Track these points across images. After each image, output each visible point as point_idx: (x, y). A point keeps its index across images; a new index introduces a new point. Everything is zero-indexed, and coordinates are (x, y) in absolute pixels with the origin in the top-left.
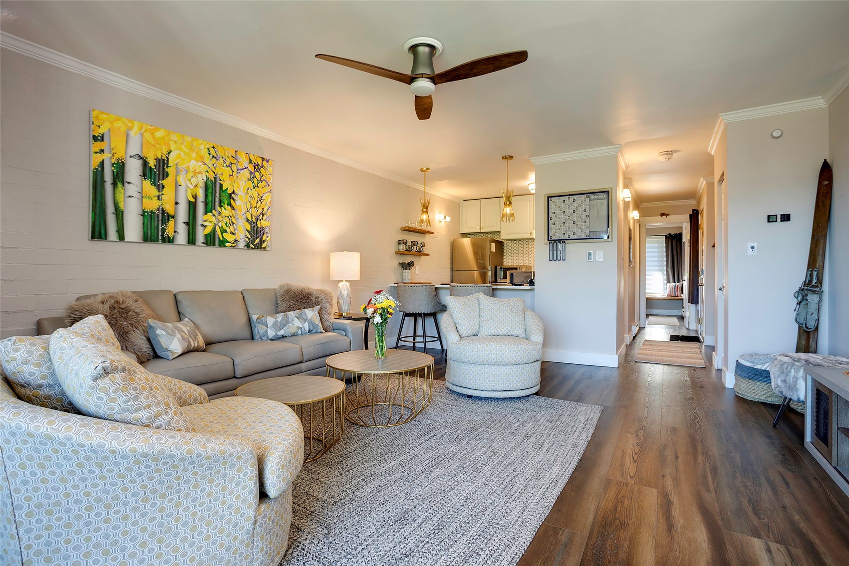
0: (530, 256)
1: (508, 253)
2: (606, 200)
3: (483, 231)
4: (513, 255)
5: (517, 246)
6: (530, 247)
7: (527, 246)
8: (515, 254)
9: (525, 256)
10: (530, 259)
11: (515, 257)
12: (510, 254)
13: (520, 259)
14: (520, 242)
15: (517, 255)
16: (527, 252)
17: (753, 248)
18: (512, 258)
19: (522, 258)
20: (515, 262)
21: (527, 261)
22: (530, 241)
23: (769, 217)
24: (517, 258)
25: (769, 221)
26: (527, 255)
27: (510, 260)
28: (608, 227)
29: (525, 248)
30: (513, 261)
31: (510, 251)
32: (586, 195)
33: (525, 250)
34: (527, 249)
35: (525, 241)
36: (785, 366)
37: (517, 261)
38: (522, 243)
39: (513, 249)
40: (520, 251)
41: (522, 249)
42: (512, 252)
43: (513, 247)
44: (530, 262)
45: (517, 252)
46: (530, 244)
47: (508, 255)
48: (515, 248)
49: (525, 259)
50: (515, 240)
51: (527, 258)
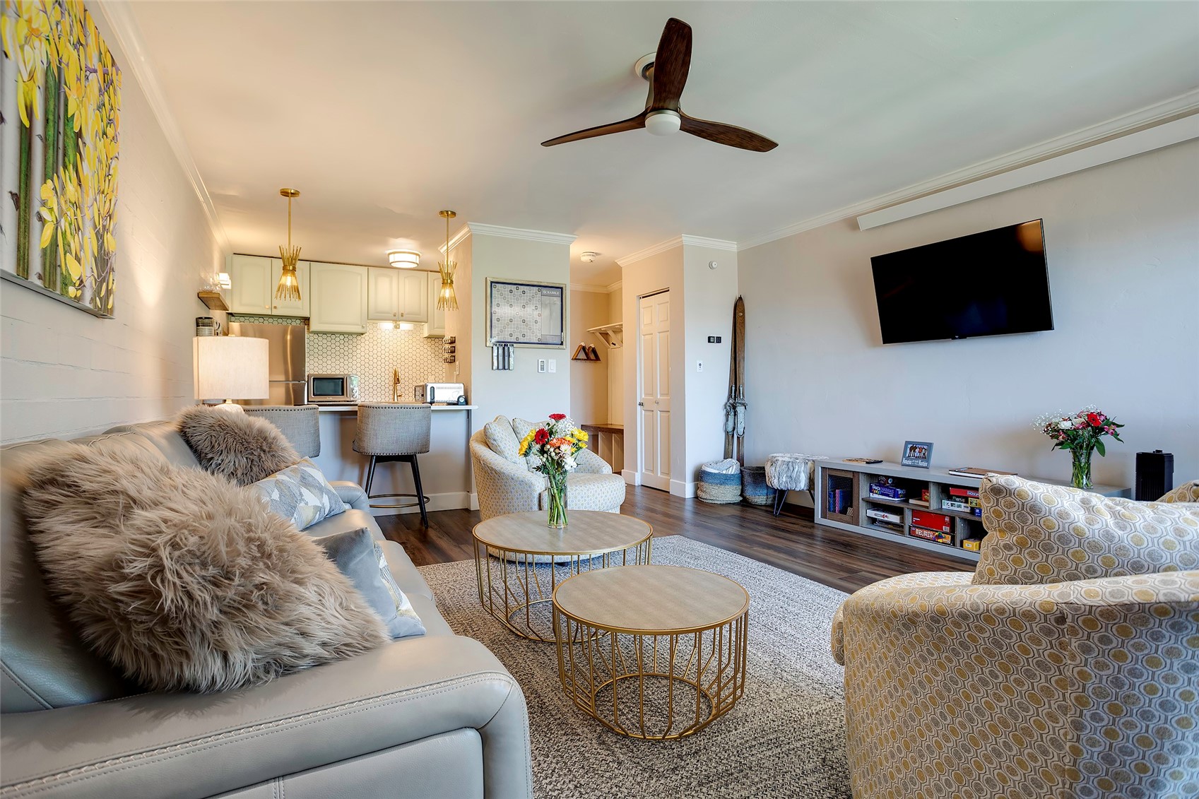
0: (350, 360)
1: (312, 353)
2: (560, 298)
3: (275, 312)
4: (320, 357)
5: (329, 344)
6: (350, 347)
7: (346, 344)
8: (325, 355)
9: (342, 360)
10: (350, 365)
11: (325, 360)
12: (316, 355)
13: (333, 365)
14: (333, 337)
15: (329, 358)
16: (346, 353)
17: (700, 365)
18: (320, 362)
19: (338, 362)
20: (342, 369)
21: (346, 367)
22: (350, 337)
23: (709, 338)
24: (329, 362)
25: (709, 341)
26: (346, 358)
27: (316, 364)
28: (562, 331)
29: (342, 346)
30: (320, 367)
31: (316, 350)
32: (537, 288)
33: (342, 351)
34: (346, 349)
35: (342, 337)
36: (790, 464)
37: (329, 367)
38: (338, 339)
39: (320, 348)
40: (333, 351)
41: (338, 349)
42: (320, 353)
43: (320, 343)
44: (350, 369)
45: (329, 353)
46: (350, 342)
47: (312, 357)
48: (325, 346)
49: (342, 365)
50: (325, 333)
51: (346, 362)
